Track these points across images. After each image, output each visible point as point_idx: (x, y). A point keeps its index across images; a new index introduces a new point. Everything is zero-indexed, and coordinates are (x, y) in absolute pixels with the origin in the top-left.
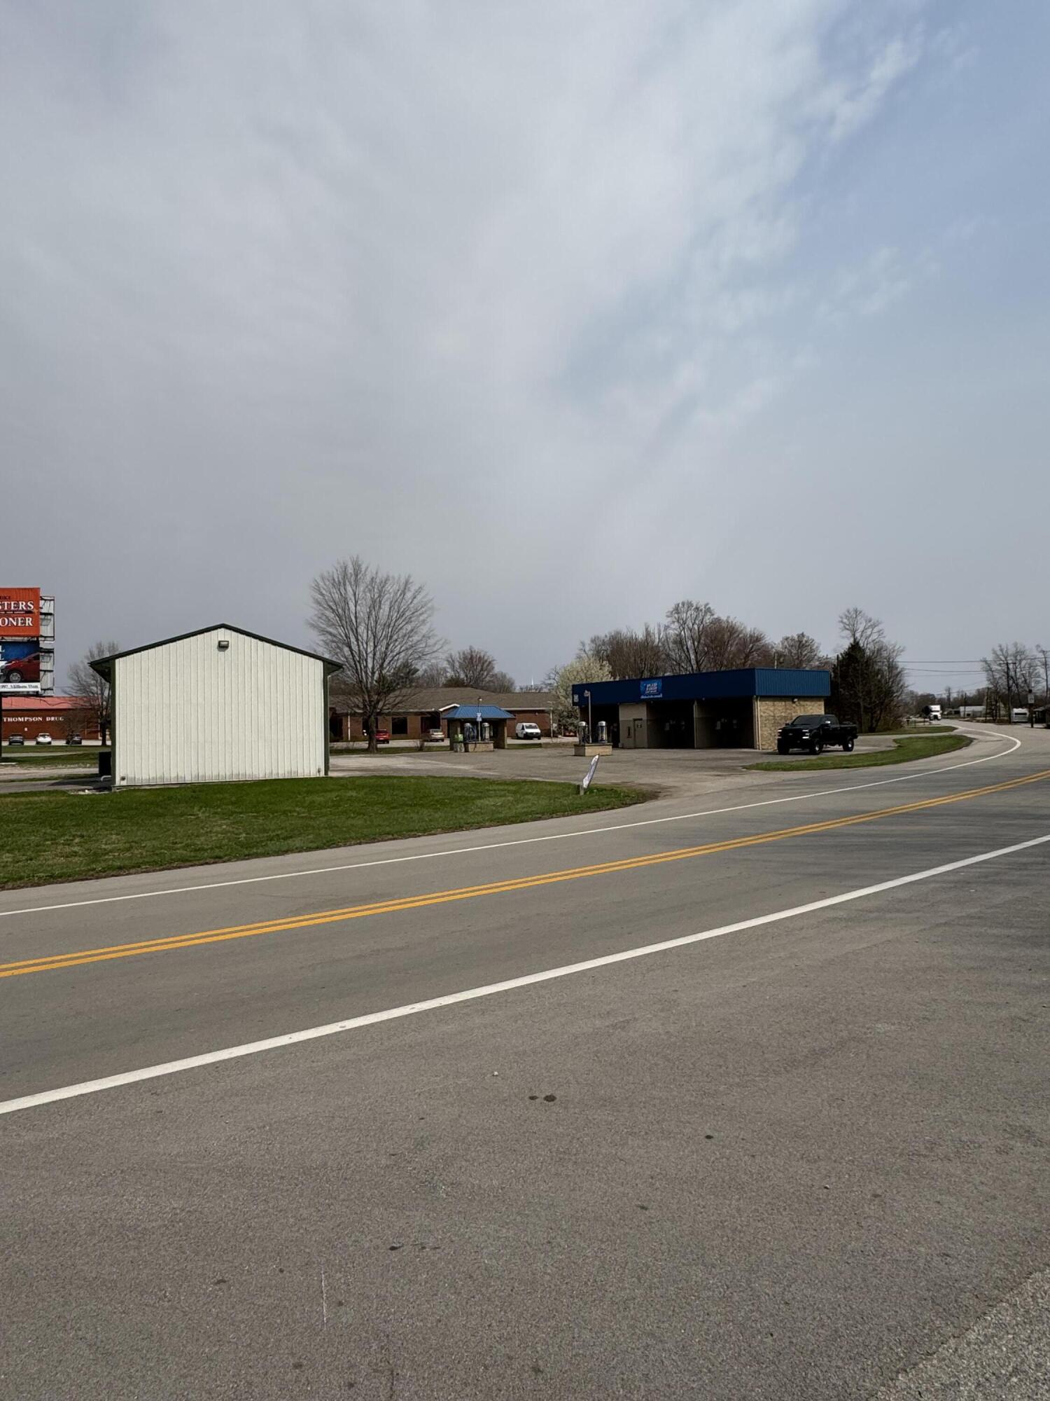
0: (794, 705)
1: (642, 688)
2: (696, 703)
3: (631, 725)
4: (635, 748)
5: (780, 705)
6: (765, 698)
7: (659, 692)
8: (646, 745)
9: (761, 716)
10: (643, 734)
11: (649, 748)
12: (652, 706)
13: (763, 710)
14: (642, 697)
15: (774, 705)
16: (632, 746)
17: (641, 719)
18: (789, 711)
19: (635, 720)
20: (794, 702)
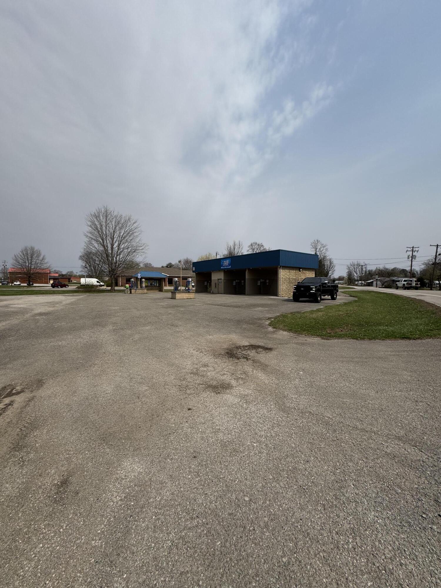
0: (300, 273)
1: (222, 263)
2: (247, 271)
3: (217, 282)
4: (218, 293)
5: (293, 272)
6: (285, 267)
7: (229, 265)
8: (223, 292)
9: (282, 278)
10: (222, 286)
11: (224, 294)
12: (227, 272)
13: (283, 275)
14: (222, 268)
15: (289, 272)
16: (217, 293)
17: (221, 279)
18: (297, 276)
19: (218, 279)
20: (300, 271)
